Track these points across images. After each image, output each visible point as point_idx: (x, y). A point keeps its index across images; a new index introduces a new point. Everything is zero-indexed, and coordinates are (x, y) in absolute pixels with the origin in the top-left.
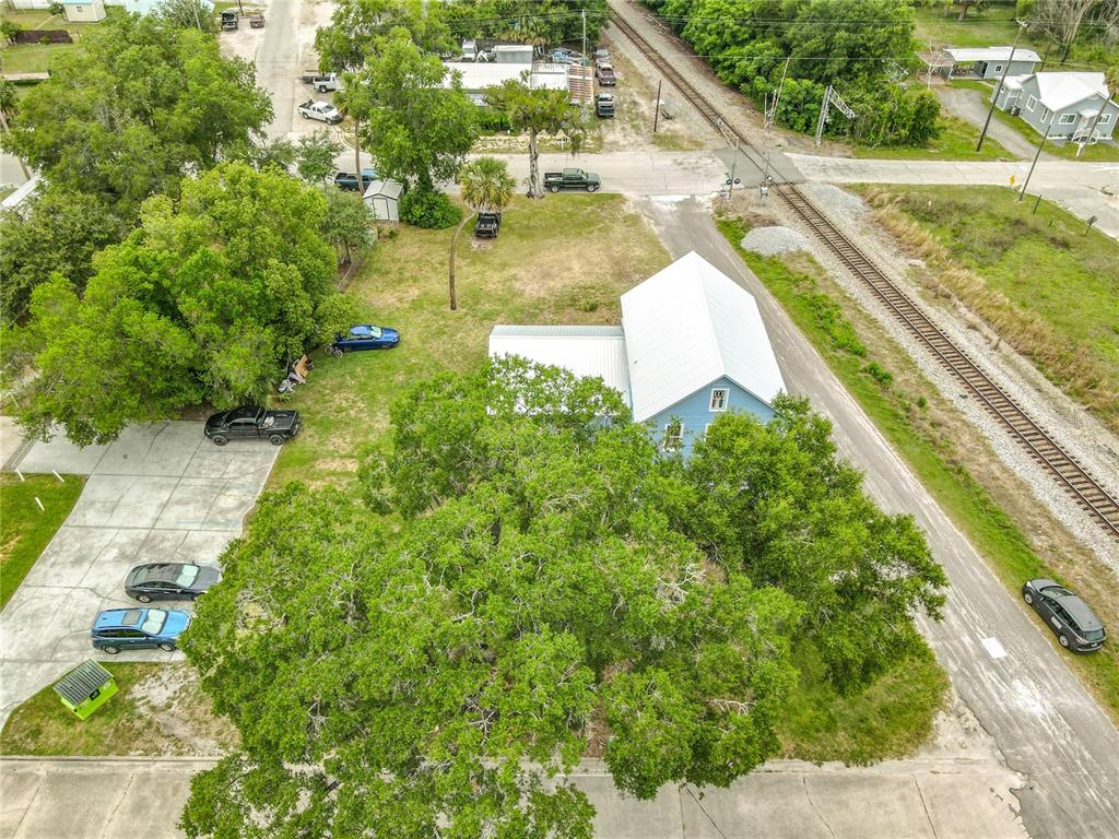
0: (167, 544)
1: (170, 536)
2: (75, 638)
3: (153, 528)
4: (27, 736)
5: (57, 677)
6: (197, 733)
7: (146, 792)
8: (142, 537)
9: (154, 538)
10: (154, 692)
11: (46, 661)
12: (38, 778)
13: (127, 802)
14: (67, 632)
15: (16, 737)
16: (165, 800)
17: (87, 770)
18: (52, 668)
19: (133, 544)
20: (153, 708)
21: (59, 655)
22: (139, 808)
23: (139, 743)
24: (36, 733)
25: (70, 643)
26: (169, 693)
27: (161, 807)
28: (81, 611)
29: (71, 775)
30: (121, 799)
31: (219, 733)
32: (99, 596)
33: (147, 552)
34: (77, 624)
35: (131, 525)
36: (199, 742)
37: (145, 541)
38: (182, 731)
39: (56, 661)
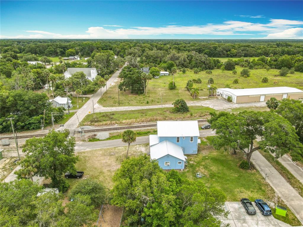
0: (236, 214)
1: (234, 215)
2: (271, 222)
3: (233, 219)
4: (295, 221)
5: (281, 222)
6: (275, 196)
7: (289, 200)
8: (237, 220)
9: (236, 218)
10: (272, 205)
11: (279, 225)
12: (300, 216)
13: (293, 202)
14: (270, 225)
15: (297, 222)
16: (288, 197)
17: (293, 209)
18: (280, 223)
19: (240, 221)
20: (275, 204)
21: (276, 223)
22: (292, 200)
23: (283, 203)
24: (294, 219)
25: (273, 223)
26: (271, 202)
27: (290, 197)
28: (264, 224)
29: (295, 211)
30: (293, 203)
31: (273, 194)
32: (258, 222)
33: (241, 218)
34: (267, 223)
35: (234, 224)
36: (276, 196)
37: (237, 219)
38: (276, 199)
39: (278, 223)
